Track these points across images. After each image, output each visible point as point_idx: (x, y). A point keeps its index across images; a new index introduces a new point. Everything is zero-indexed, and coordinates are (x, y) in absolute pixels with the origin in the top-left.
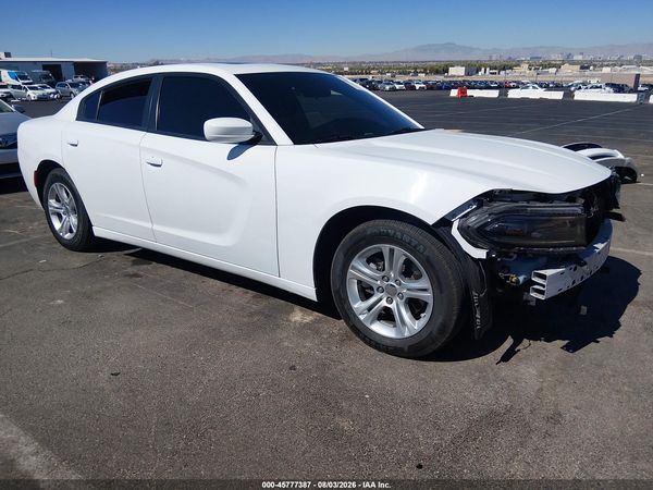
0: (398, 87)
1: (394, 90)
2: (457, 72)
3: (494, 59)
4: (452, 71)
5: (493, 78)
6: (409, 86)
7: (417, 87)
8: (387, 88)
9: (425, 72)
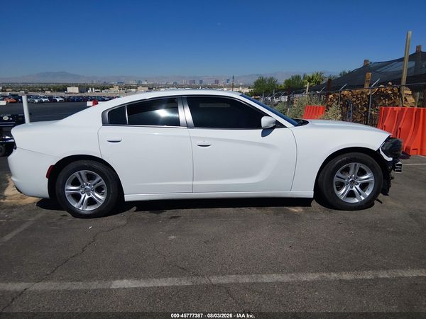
0: (44, 100)
1: (41, 102)
2: (74, 90)
3: (95, 82)
4: (70, 90)
5: (97, 94)
6: (52, 100)
7: (58, 100)
8: (36, 101)
9: (49, 90)
